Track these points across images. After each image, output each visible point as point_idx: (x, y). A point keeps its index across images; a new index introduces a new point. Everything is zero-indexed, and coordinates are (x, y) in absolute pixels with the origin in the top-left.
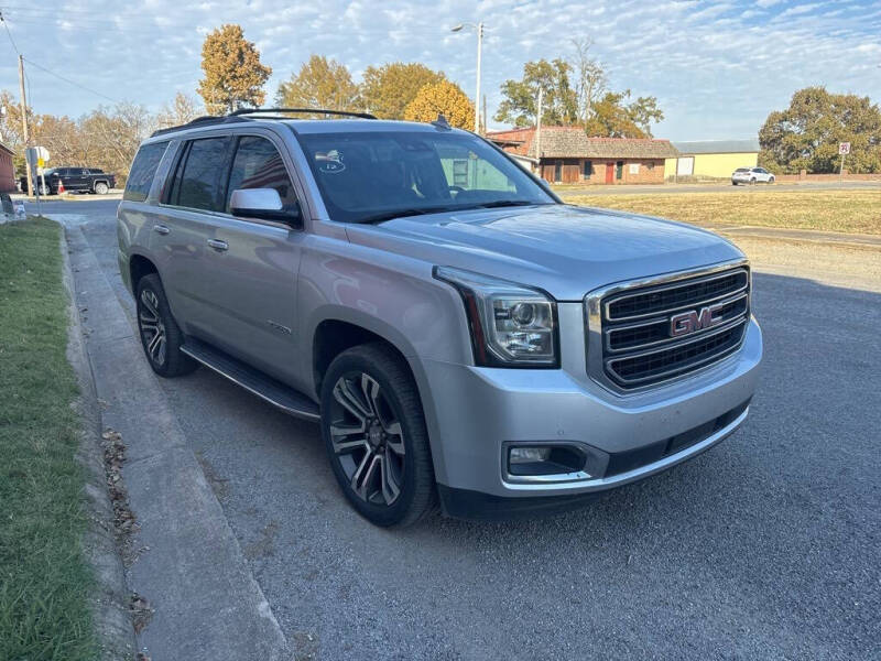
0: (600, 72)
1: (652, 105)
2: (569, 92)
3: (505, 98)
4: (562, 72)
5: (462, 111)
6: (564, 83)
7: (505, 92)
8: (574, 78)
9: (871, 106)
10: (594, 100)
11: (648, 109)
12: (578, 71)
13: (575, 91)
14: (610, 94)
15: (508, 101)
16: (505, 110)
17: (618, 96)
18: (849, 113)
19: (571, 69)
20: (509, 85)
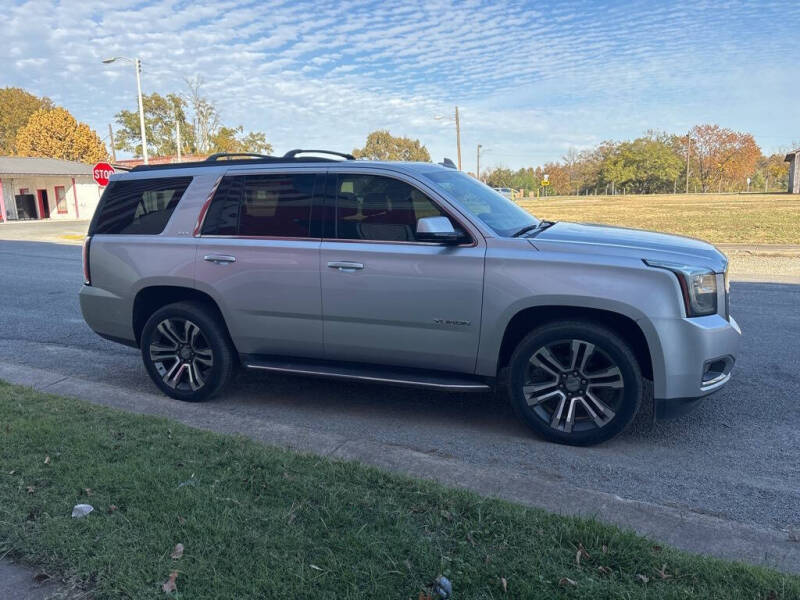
0: (212, 108)
1: (262, 140)
2: (187, 125)
3: (122, 127)
4: (177, 106)
5: (84, 139)
6: (181, 117)
7: (121, 122)
8: (190, 113)
9: (421, 146)
10: (211, 133)
11: (259, 142)
12: (191, 106)
13: (191, 124)
14: (224, 129)
15: (125, 130)
16: (122, 138)
17: (233, 131)
18: (406, 151)
19: (185, 104)
20: (123, 115)
